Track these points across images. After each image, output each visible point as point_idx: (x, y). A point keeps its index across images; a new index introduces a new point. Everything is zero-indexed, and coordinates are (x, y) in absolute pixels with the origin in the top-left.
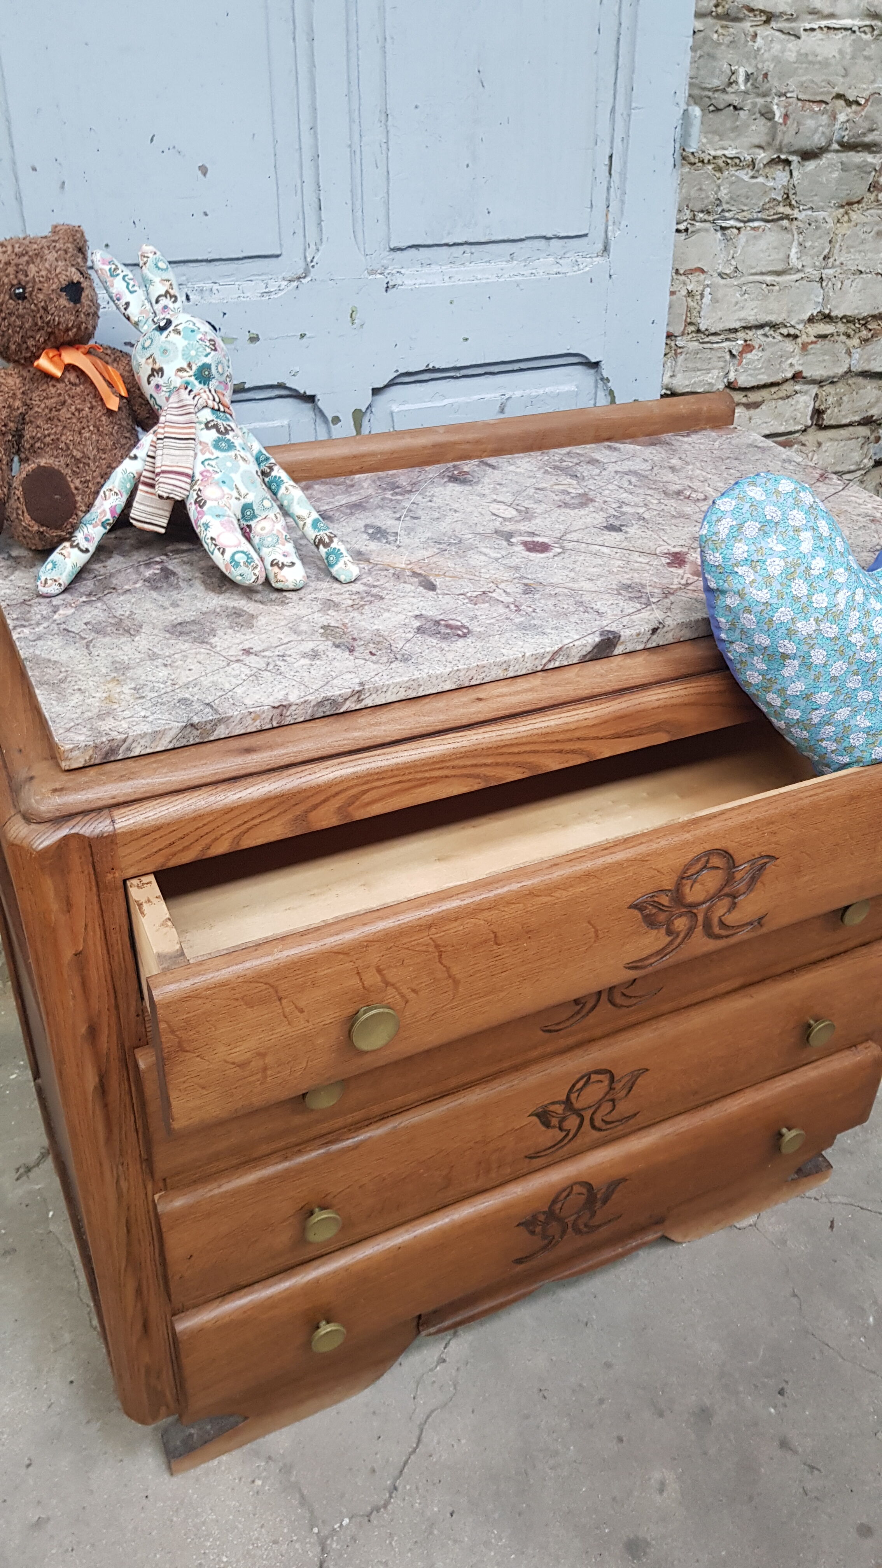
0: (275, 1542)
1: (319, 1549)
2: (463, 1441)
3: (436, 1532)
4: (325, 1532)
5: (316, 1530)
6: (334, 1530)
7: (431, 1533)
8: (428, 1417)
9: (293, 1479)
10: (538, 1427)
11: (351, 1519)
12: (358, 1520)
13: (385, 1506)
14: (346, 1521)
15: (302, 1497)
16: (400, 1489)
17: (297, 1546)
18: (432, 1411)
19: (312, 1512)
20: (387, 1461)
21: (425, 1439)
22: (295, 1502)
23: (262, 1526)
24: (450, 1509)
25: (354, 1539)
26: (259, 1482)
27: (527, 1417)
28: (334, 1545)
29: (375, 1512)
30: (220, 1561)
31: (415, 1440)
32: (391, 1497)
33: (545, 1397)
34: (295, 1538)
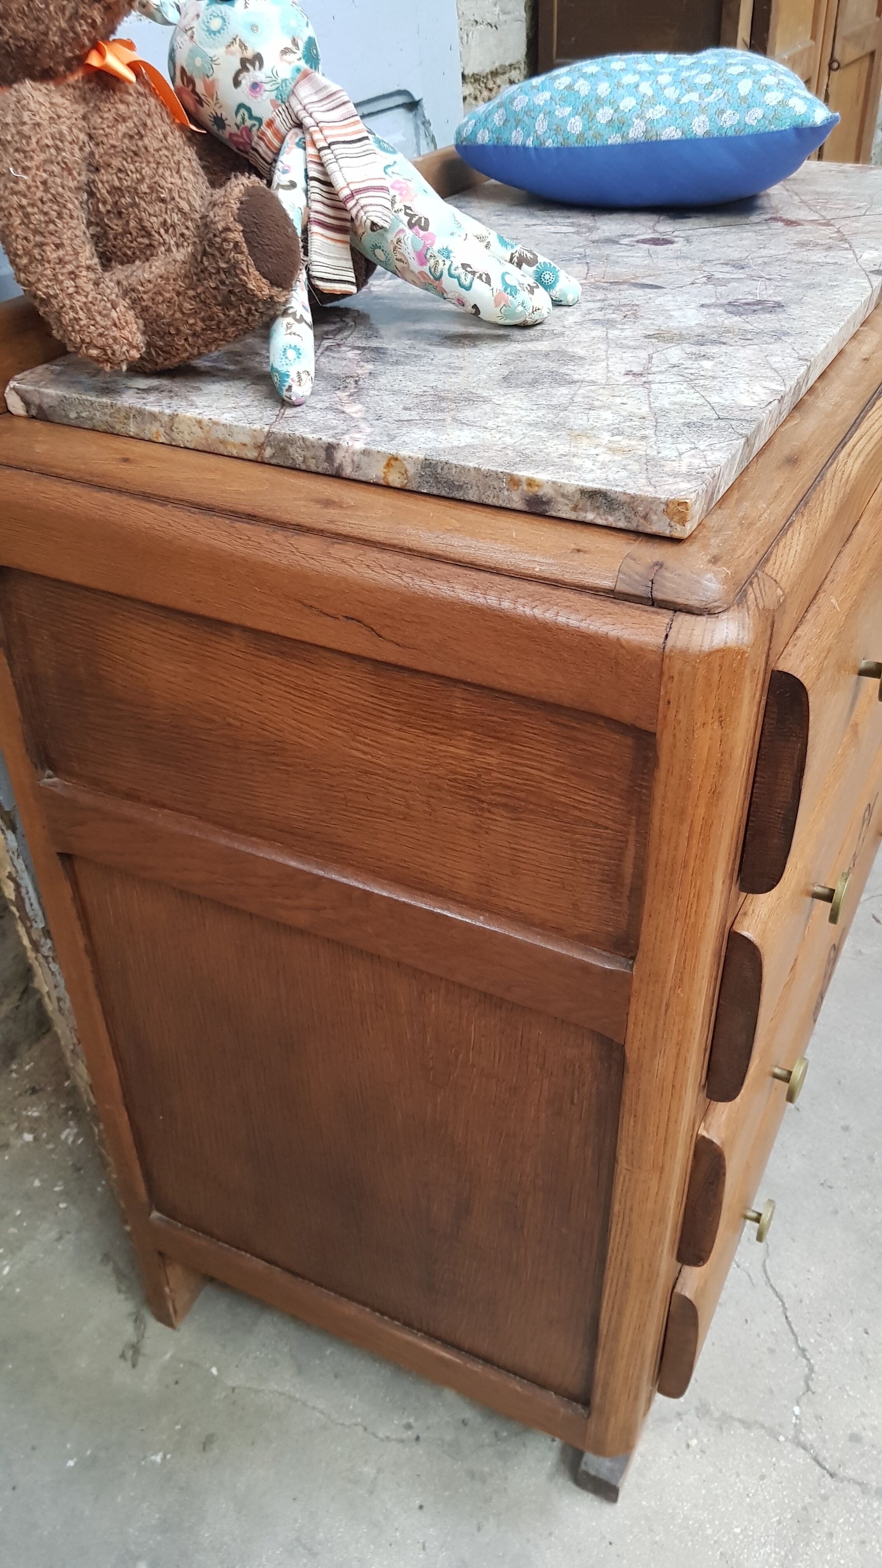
0: (763, 1477)
1: (802, 1451)
2: (812, 1269)
3: (870, 1356)
4: (791, 1433)
5: (782, 1438)
6: (795, 1425)
7: (868, 1361)
8: (765, 1272)
9: (717, 1414)
10: (852, 1213)
11: (798, 1404)
12: (804, 1399)
13: (812, 1370)
14: (797, 1410)
15: (742, 1421)
16: (807, 1346)
17: (783, 1464)
18: (764, 1265)
19: (762, 1426)
20: (773, 1333)
21: (783, 1292)
22: (743, 1431)
23: (738, 1475)
24: (860, 1329)
25: (818, 1417)
26: (693, 1443)
27: (836, 1212)
28: (809, 1437)
29: (810, 1383)
30: (735, 1535)
31: (776, 1299)
32: (808, 1360)
33: (831, 1187)
34: (774, 1460)
